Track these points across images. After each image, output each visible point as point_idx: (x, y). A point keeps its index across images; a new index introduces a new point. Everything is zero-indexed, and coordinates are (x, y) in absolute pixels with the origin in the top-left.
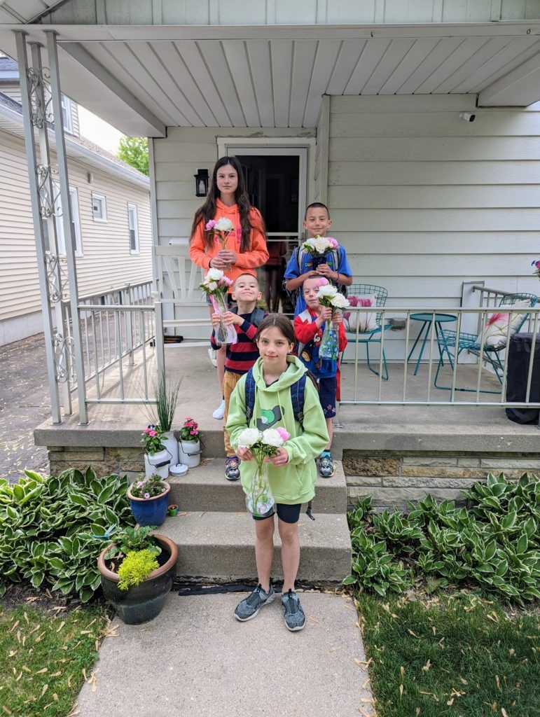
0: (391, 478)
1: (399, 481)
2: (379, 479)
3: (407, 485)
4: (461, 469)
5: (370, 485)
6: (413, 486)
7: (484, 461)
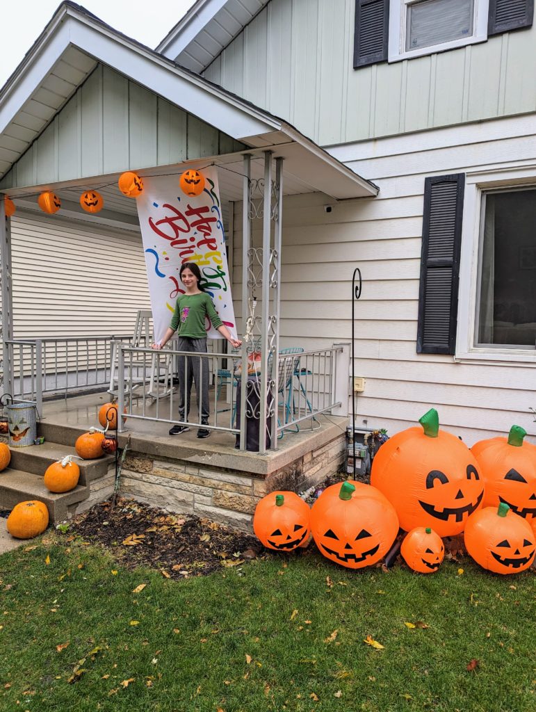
0: (148, 476)
1: (152, 478)
2: (141, 475)
3: (157, 482)
4: (188, 475)
5: (136, 479)
6: (160, 484)
7: (202, 472)
